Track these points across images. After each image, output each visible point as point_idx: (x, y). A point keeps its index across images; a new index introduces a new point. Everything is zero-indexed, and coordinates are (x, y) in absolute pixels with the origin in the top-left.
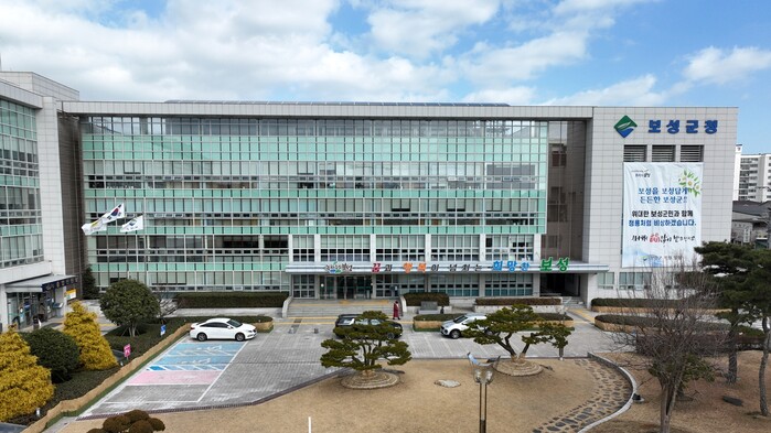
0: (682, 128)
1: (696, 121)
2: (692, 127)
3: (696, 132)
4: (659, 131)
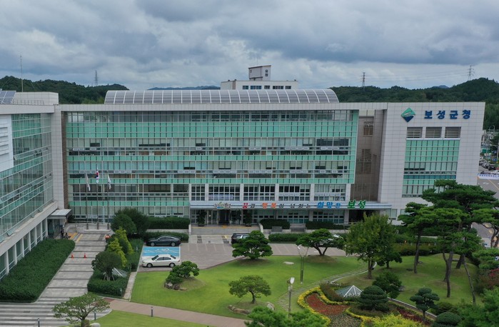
0: (447, 116)
1: (456, 112)
2: (454, 115)
3: (456, 118)
4: (431, 118)
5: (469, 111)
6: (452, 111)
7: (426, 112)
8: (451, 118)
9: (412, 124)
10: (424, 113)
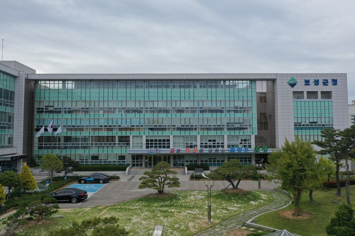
0: (321, 83)
1: (327, 80)
3: (328, 85)
4: (309, 85)
5: (336, 80)
6: (324, 80)
7: (305, 80)
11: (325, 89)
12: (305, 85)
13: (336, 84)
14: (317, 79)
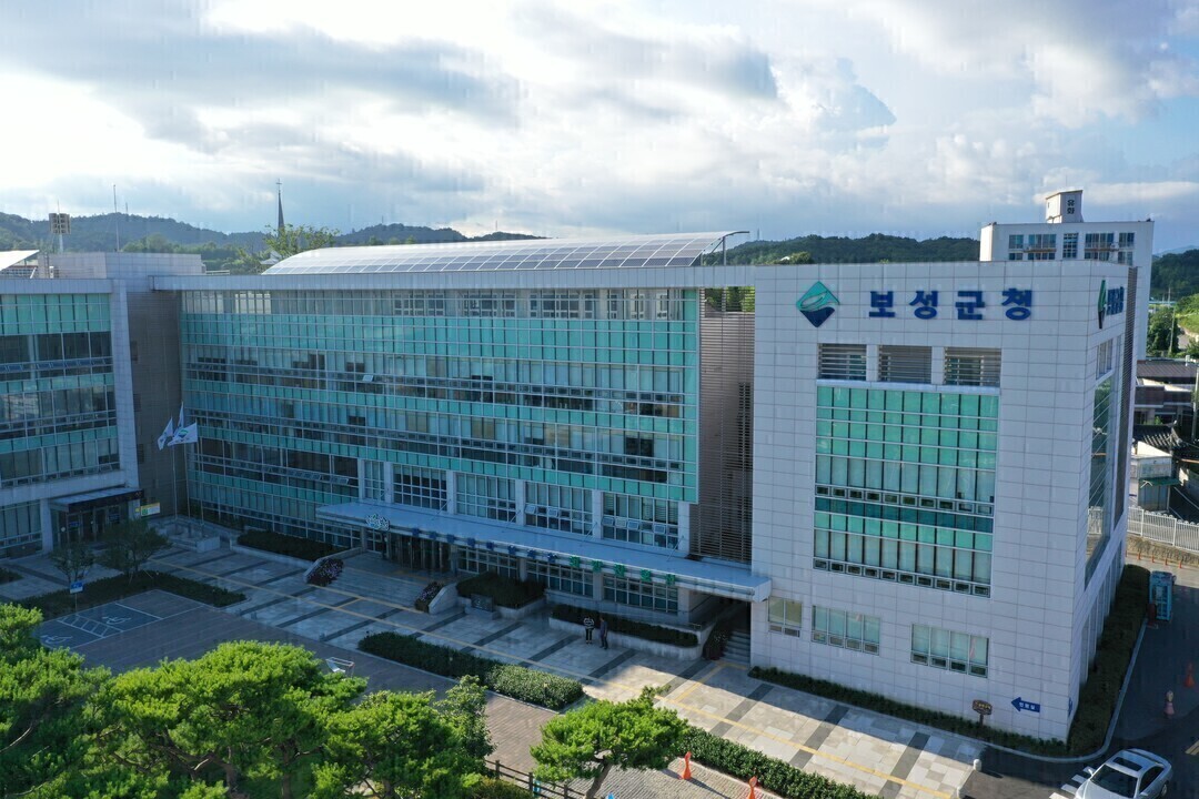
0: (946, 308)
1: (978, 294)
2: (970, 306)
3: (979, 317)
4: (891, 315)
5: (1029, 294)
6: (961, 294)
7: (873, 293)
8: (961, 316)
9: (829, 333)
10: (868, 299)
11: (968, 336)
12: (872, 315)
13: (1026, 315)
14: (927, 289)
